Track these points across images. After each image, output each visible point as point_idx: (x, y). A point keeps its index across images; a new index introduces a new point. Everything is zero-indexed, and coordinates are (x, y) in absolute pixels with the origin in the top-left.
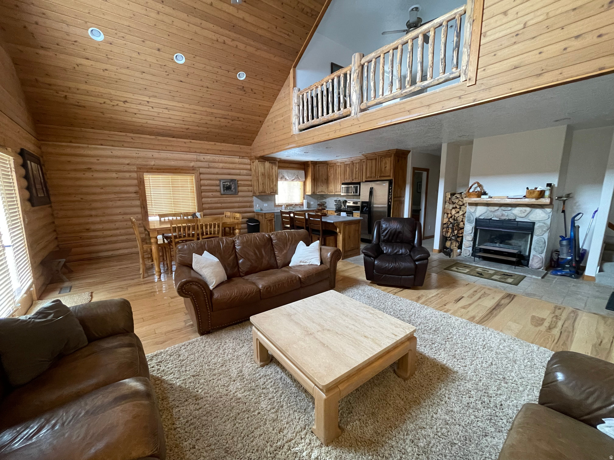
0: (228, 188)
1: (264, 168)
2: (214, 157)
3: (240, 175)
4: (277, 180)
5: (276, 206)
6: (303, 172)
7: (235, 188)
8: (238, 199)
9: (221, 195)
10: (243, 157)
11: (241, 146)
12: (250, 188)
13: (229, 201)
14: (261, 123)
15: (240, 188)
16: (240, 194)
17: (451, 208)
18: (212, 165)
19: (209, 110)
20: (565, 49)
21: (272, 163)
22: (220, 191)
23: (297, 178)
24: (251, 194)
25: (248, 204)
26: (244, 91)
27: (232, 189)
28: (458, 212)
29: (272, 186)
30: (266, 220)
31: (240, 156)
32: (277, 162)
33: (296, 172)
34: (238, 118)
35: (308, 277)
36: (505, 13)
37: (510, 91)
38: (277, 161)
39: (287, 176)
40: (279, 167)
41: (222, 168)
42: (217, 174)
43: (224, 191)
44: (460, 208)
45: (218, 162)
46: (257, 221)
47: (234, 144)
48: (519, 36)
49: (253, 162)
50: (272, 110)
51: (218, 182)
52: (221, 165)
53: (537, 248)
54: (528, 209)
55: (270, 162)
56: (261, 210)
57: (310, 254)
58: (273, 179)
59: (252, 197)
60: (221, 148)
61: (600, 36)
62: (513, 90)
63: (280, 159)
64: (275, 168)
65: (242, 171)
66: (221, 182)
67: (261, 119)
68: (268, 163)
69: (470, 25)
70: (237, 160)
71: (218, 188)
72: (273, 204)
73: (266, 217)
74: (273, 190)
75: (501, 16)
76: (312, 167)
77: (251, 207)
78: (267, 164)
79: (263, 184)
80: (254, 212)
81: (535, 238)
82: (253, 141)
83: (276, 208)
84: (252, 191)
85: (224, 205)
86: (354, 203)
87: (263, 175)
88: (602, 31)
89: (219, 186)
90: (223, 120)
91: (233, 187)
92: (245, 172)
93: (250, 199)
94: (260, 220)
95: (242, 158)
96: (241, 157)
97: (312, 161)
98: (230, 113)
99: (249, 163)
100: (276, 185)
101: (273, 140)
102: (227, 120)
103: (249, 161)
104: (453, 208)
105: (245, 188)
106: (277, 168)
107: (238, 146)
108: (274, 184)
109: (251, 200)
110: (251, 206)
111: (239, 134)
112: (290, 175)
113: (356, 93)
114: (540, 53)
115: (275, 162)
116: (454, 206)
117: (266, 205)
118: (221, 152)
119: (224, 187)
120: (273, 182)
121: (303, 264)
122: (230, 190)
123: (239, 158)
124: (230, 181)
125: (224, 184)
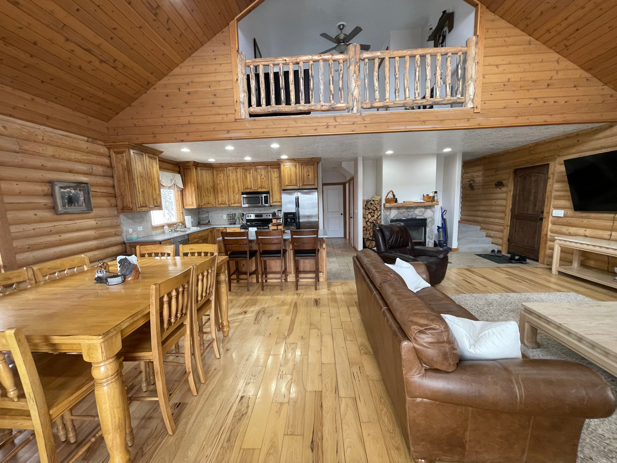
0: (73, 199)
2: (32, 130)
3: (92, 175)
4: (159, 187)
5: (153, 228)
6: (179, 176)
8: (93, 222)
9: (59, 214)
10: (94, 140)
12: (113, 200)
13: (75, 226)
14: (149, 85)
15: (94, 200)
16: (95, 211)
17: (367, 213)
18: (28, 146)
20: (530, 104)
21: (152, 158)
22: (55, 208)
23: (175, 185)
24: (115, 210)
25: (113, 231)
27: (81, 203)
28: (373, 216)
29: (154, 196)
31: (88, 137)
32: (158, 159)
33: (172, 175)
34: (115, 60)
36: (497, 66)
37: (501, 123)
39: (163, 181)
40: (161, 168)
41: (53, 157)
42: (42, 168)
43: (64, 206)
44: (374, 213)
45: (43, 142)
48: (505, 86)
49: (119, 153)
50: (177, 70)
51: (47, 188)
52: (50, 150)
53: (430, 236)
54: (423, 209)
55: (149, 157)
59: (117, 215)
61: (544, 102)
62: (503, 123)
65: (95, 168)
66: (57, 188)
67: (152, 78)
69: (476, 64)
70: (84, 143)
71: (49, 200)
72: (149, 226)
74: (157, 202)
75: (495, 67)
76: (194, 171)
78: (146, 159)
79: (142, 192)
80: (124, 243)
81: (428, 229)
82: (117, 114)
83: (154, 233)
86: (256, 216)
88: (546, 100)
89: (52, 195)
91: (82, 199)
92: (100, 168)
93: (113, 220)
95: (92, 142)
96: (90, 139)
99: (107, 154)
100: (160, 195)
101: (185, 120)
103: (106, 149)
104: (369, 213)
105: (105, 200)
106: (158, 168)
107: (84, 116)
109: (116, 221)
110: (120, 234)
111: (100, 94)
112: (166, 180)
113: (359, 88)
114: (517, 102)
115: (155, 156)
116: (370, 211)
117: (140, 228)
119: (63, 198)
122: (76, 204)
123: (87, 141)
124: (75, 184)
125: (62, 190)
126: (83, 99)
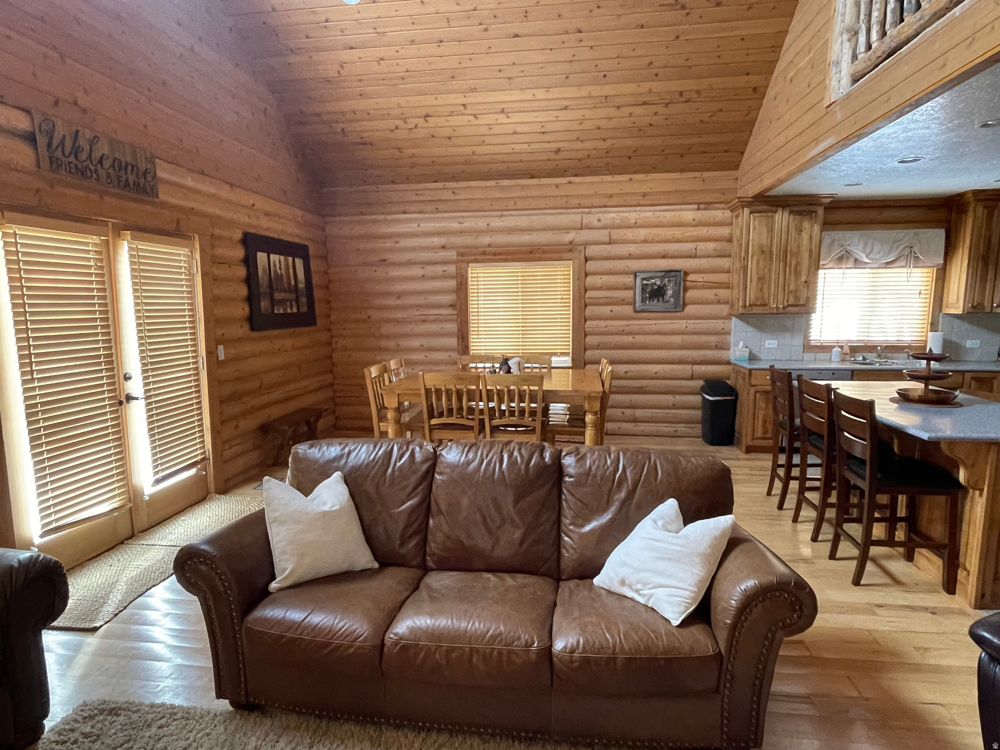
0: (658, 293)
1: (771, 230)
2: (626, 215)
3: (695, 256)
4: (816, 266)
5: (808, 347)
6: (939, 235)
7: (676, 295)
8: (681, 325)
9: (636, 311)
10: (709, 205)
11: (707, 174)
12: (723, 293)
13: (654, 328)
15: (690, 294)
16: (689, 309)
18: (617, 234)
19: (596, 91)
21: (800, 213)
22: (634, 303)
23: (911, 257)
24: (725, 309)
25: (713, 339)
26: (683, 7)
27: (667, 298)
29: (792, 287)
30: (752, 390)
31: (699, 204)
32: (821, 211)
33: (905, 235)
34: (681, 94)
35: (586, 661)
38: (820, 205)
39: (864, 251)
40: (827, 225)
41: (645, 241)
42: (630, 257)
43: (643, 301)
45: (636, 226)
46: (732, 391)
47: (682, 171)
49: (737, 217)
50: (787, 41)
51: (629, 279)
52: (643, 233)
55: (791, 212)
56: (752, 358)
57: (662, 565)
58: (798, 264)
59: (728, 317)
60: (645, 189)
63: (831, 196)
64: (811, 229)
65: (702, 246)
66: (638, 280)
67: (754, 80)
68: (786, 214)
70: (689, 215)
71: (629, 294)
72: (798, 341)
73: (753, 382)
74: (797, 298)
76: (980, 210)
77: (722, 348)
78: (782, 218)
79: (759, 279)
80: (728, 363)
82: (743, 153)
83: (808, 356)
84: (727, 303)
85: (639, 339)
87: (765, 253)
89: (632, 288)
90: (638, 110)
91: (670, 292)
92: (711, 246)
93: (719, 324)
94: (739, 389)
95: (706, 209)
96: (702, 206)
97: (977, 193)
98: (657, 86)
99: (729, 221)
100: (810, 284)
101: (784, 138)
102: (652, 109)
103: (728, 213)
105: (708, 294)
106: (817, 228)
107: (698, 174)
108: (803, 278)
109: (722, 326)
110: (723, 346)
111: (696, 140)
112: (877, 248)
115: (812, 208)
117: (771, 343)
118: (646, 200)
119: (644, 291)
120: (797, 274)
121: (630, 594)
122: (661, 299)
123: (698, 209)
124: (663, 274)
125: (645, 282)
126: (682, 156)
